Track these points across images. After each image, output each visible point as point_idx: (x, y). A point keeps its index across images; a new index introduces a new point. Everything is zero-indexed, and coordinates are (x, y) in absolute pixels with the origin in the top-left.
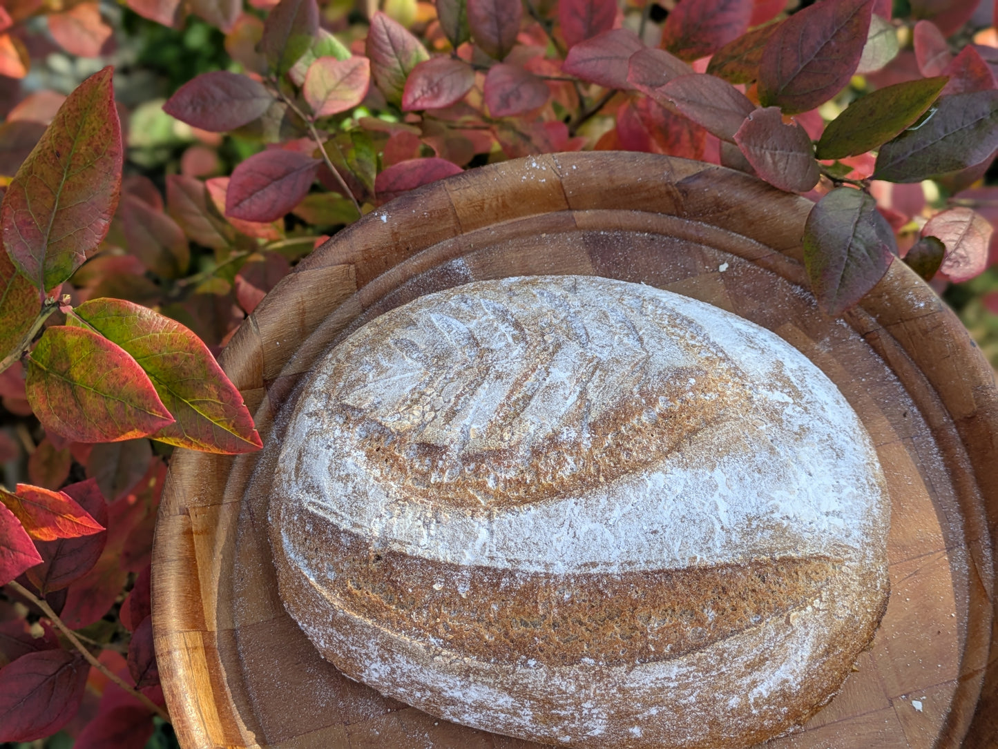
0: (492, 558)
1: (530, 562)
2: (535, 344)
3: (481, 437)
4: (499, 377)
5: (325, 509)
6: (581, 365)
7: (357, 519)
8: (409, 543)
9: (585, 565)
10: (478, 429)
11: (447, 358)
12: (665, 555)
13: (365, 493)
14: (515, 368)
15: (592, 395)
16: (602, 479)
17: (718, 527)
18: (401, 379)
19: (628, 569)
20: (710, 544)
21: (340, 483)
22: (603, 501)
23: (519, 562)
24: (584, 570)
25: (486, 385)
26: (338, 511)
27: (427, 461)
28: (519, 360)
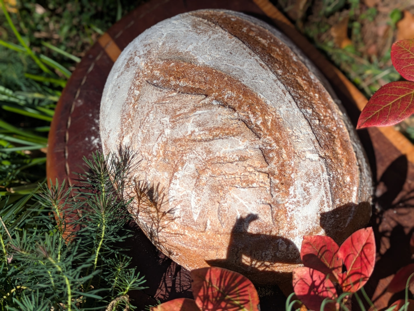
0: (290, 102)
1: (279, 87)
2: (181, 152)
3: (244, 136)
4: (209, 152)
5: (326, 193)
6: (178, 123)
7: (320, 171)
8: (311, 140)
9: (263, 68)
10: (241, 140)
11: (215, 186)
12: (236, 46)
13: (306, 174)
14: (200, 148)
15: (191, 106)
16: (226, 79)
17: (210, 39)
18: (242, 198)
19: (253, 53)
20: (220, 37)
21: (310, 192)
22: (234, 73)
23: (283, 90)
24: (266, 67)
25: (218, 154)
26: (323, 185)
27: (271, 155)
28: (194, 151)
